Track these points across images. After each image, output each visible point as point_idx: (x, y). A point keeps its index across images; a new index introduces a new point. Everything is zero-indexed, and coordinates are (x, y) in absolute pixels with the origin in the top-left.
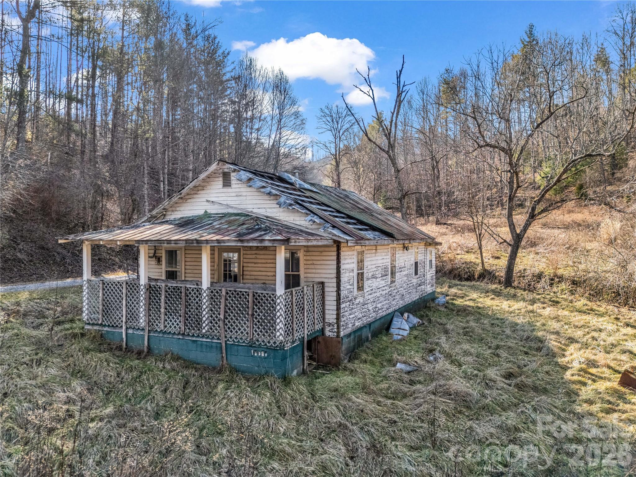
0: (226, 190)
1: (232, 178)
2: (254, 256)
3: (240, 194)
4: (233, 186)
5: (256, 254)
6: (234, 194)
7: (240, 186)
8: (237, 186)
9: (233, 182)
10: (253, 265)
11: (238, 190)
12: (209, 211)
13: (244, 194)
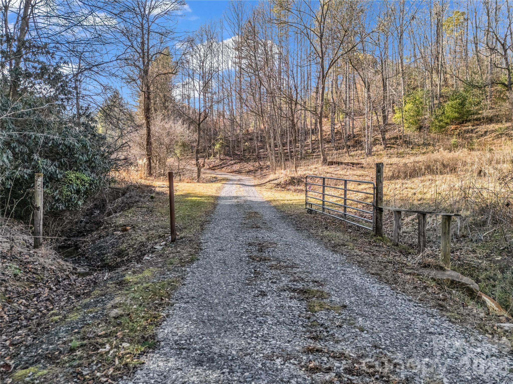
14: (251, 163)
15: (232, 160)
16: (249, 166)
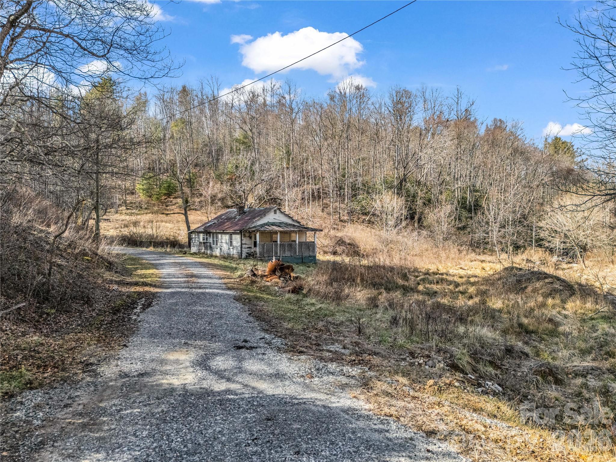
0: (275, 215)
1: (277, 212)
2: (285, 236)
4: (277, 214)
6: (278, 216)
8: (279, 214)
12: (270, 221)
13: (281, 217)
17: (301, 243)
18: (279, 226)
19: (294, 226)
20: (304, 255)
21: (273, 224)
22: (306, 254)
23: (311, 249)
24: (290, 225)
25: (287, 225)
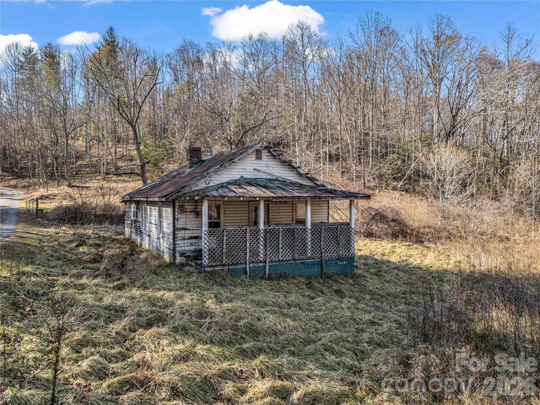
0: (258, 161)
1: (263, 154)
2: (278, 208)
3: (268, 165)
4: (263, 159)
5: (279, 207)
6: (264, 165)
7: (268, 160)
8: (266, 160)
9: (263, 157)
10: (277, 214)
11: (266, 163)
12: (244, 176)
13: (271, 166)
14: (27, 180)
15: (9, 176)
16: (24, 182)
17: (317, 227)
18: (265, 187)
19: (301, 186)
20: (326, 256)
21: (251, 182)
22: (330, 254)
23: (342, 241)
24: (293, 184)
25: (284, 184)
